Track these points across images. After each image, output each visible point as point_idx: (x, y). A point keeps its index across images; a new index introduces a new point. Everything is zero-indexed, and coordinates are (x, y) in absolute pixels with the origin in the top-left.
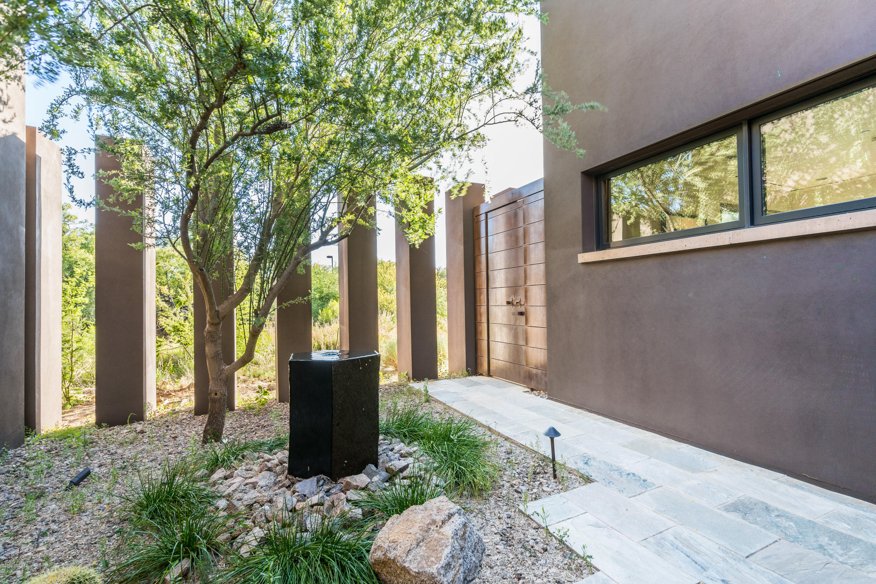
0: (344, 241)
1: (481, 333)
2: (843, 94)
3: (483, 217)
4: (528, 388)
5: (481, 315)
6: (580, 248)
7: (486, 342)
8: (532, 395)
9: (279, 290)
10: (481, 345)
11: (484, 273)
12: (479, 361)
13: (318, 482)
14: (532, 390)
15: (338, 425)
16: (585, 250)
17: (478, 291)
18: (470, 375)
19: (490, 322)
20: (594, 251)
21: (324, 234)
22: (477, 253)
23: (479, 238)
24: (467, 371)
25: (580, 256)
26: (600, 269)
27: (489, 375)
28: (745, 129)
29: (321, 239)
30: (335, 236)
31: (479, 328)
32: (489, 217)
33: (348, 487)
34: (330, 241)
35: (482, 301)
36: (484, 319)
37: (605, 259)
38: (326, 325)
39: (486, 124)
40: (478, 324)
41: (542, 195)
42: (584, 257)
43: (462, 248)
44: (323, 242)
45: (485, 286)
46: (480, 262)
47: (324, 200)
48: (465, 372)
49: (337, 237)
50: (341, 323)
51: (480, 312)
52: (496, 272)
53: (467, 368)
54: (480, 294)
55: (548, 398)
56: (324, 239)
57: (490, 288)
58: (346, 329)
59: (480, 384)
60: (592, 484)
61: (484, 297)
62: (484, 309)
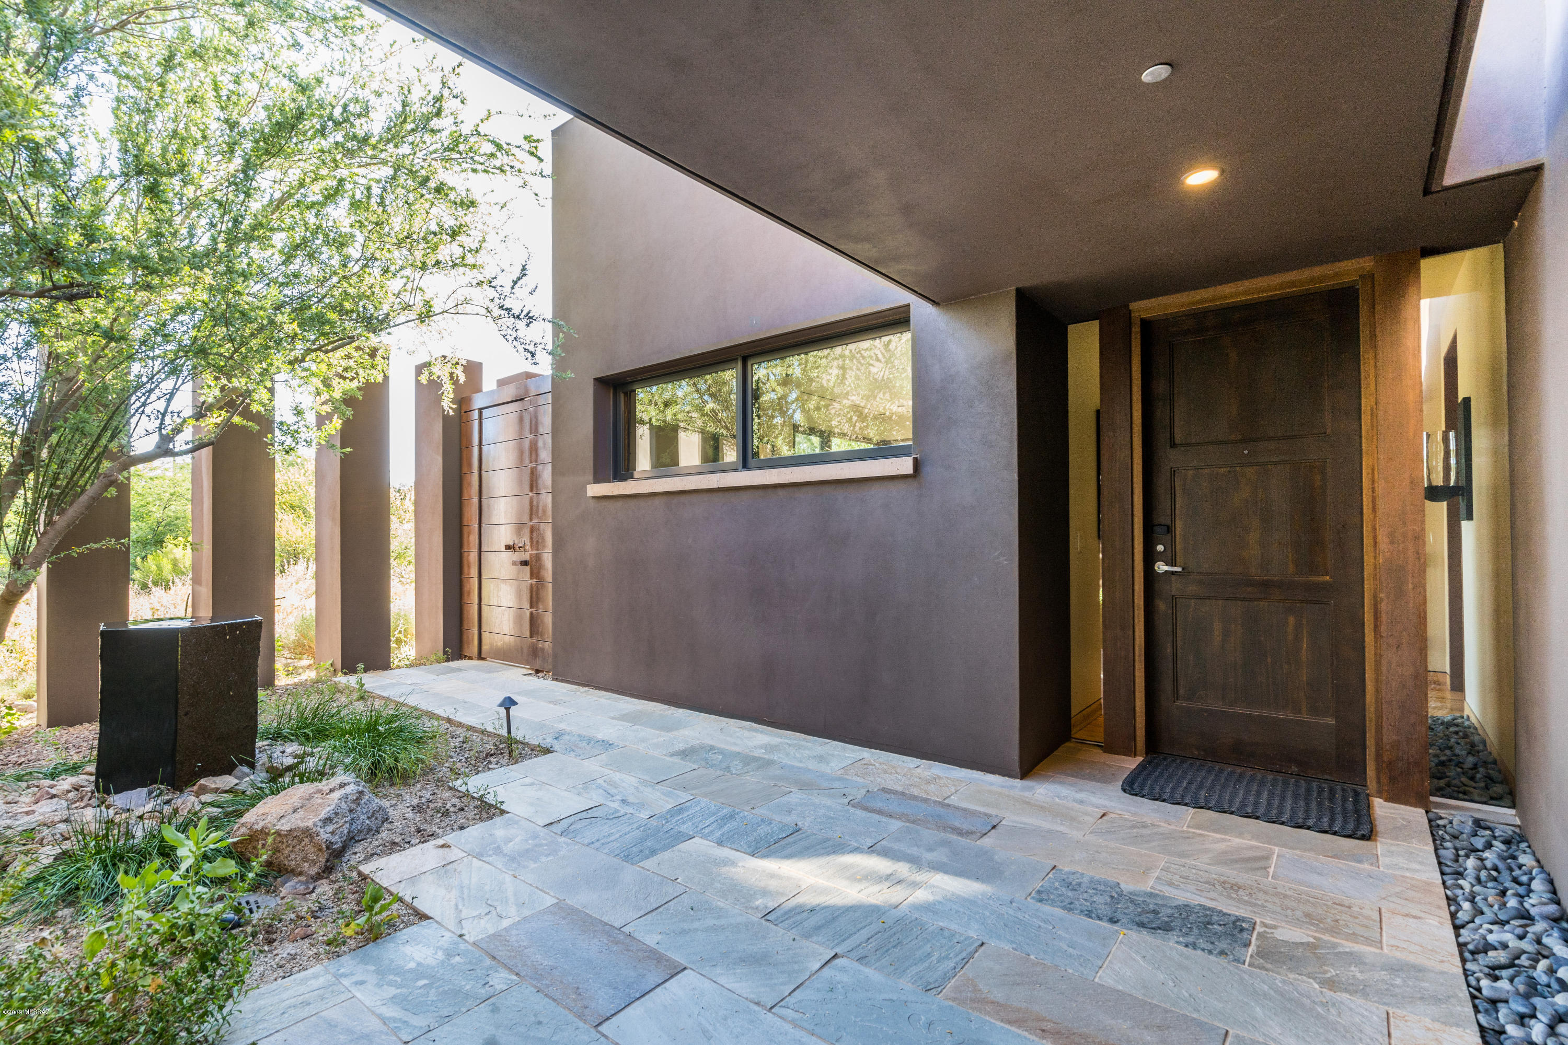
0: (206, 453)
1: (469, 593)
2: (806, 350)
3: (476, 415)
4: (532, 669)
5: (469, 567)
6: (591, 478)
7: (476, 607)
8: (534, 678)
9: (68, 525)
10: (468, 612)
11: (475, 500)
12: (465, 637)
13: (150, 793)
14: (537, 671)
15: (186, 714)
16: (597, 480)
17: (465, 529)
18: (447, 660)
19: (483, 576)
20: (609, 481)
21: (166, 439)
22: (465, 470)
23: (469, 446)
24: (445, 653)
25: (589, 487)
26: (611, 505)
27: (480, 657)
28: (740, 364)
29: (158, 446)
30: (187, 443)
31: (466, 587)
32: (484, 416)
33: (204, 790)
34: (177, 450)
35: (471, 545)
36: (474, 572)
37: (615, 493)
38: (158, 592)
39: (446, 312)
40: (465, 580)
41: (549, 398)
42: (595, 490)
43: (439, 459)
44: (164, 450)
45: (475, 522)
46: (470, 484)
47: (168, 385)
48: (441, 654)
49: (191, 445)
50: (196, 581)
51: (468, 561)
52: (492, 501)
53: (445, 647)
54: (469, 534)
55: (553, 679)
56: (165, 447)
57: (483, 525)
58: (206, 592)
59: (459, 670)
60: (550, 755)
61: (474, 538)
62: (473, 556)
